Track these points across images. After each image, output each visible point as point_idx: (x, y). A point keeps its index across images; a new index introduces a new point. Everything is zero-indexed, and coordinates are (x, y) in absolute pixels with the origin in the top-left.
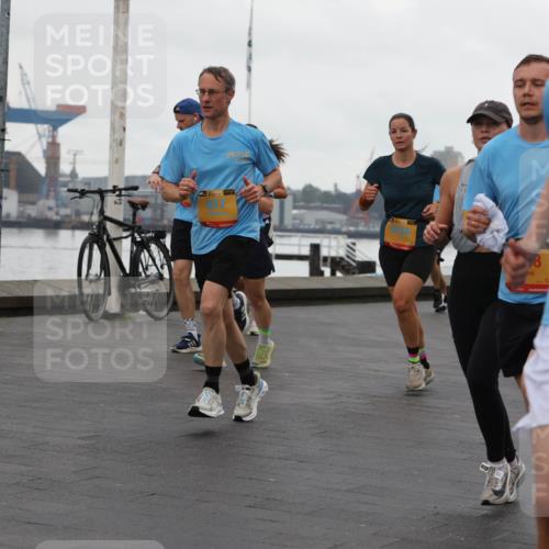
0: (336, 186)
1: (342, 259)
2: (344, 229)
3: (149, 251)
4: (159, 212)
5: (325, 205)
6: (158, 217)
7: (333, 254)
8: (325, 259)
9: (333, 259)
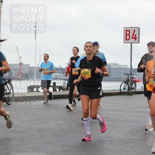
0: (60, 66)
1: (62, 86)
2: (63, 78)
3: (7, 85)
4: (10, 74)
5: (57, 71)
6: (10, 76)
7: (59, 85)
8: (57, 87)
9: (59, 87)
